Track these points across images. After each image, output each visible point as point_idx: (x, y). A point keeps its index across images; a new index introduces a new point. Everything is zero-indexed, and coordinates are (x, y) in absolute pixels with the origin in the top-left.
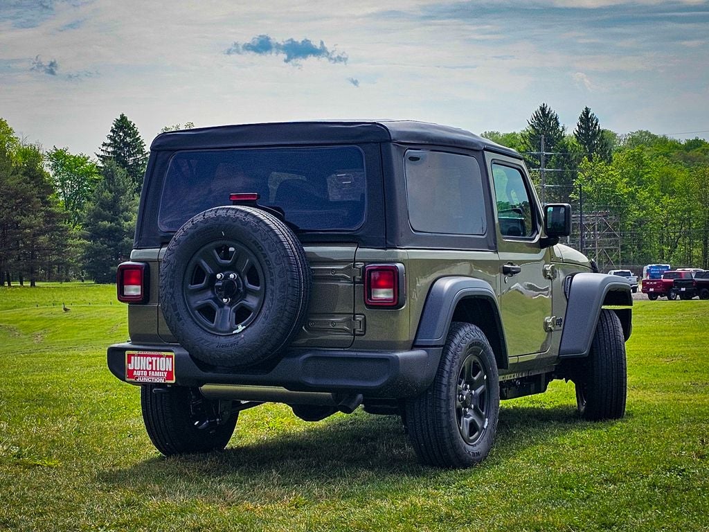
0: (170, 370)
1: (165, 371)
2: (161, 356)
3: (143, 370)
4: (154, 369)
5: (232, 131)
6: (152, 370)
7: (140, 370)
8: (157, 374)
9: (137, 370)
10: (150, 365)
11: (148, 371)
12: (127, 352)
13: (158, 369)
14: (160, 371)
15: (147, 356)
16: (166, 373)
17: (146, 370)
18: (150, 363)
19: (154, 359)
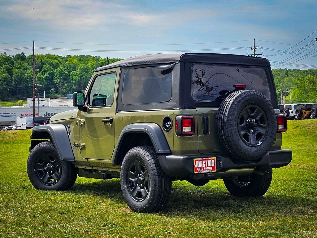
0: (214, 166)
1: (212, 166)
2: (209, 160)
3: (201, 167)
4: (207, 166)
5: (214, 56)
6: (206, 167)
7: (200, 167)
8: (208, 168)
9: (198, 168)
10: (205, 164)
11: (204, 167)
12: (194, 159)
13: (208, 166)
14: (209, 167)
15: (203, 160)
16: (212, 168)
17: (203, 167)
18: (204, 163)
19: (206, 161)
